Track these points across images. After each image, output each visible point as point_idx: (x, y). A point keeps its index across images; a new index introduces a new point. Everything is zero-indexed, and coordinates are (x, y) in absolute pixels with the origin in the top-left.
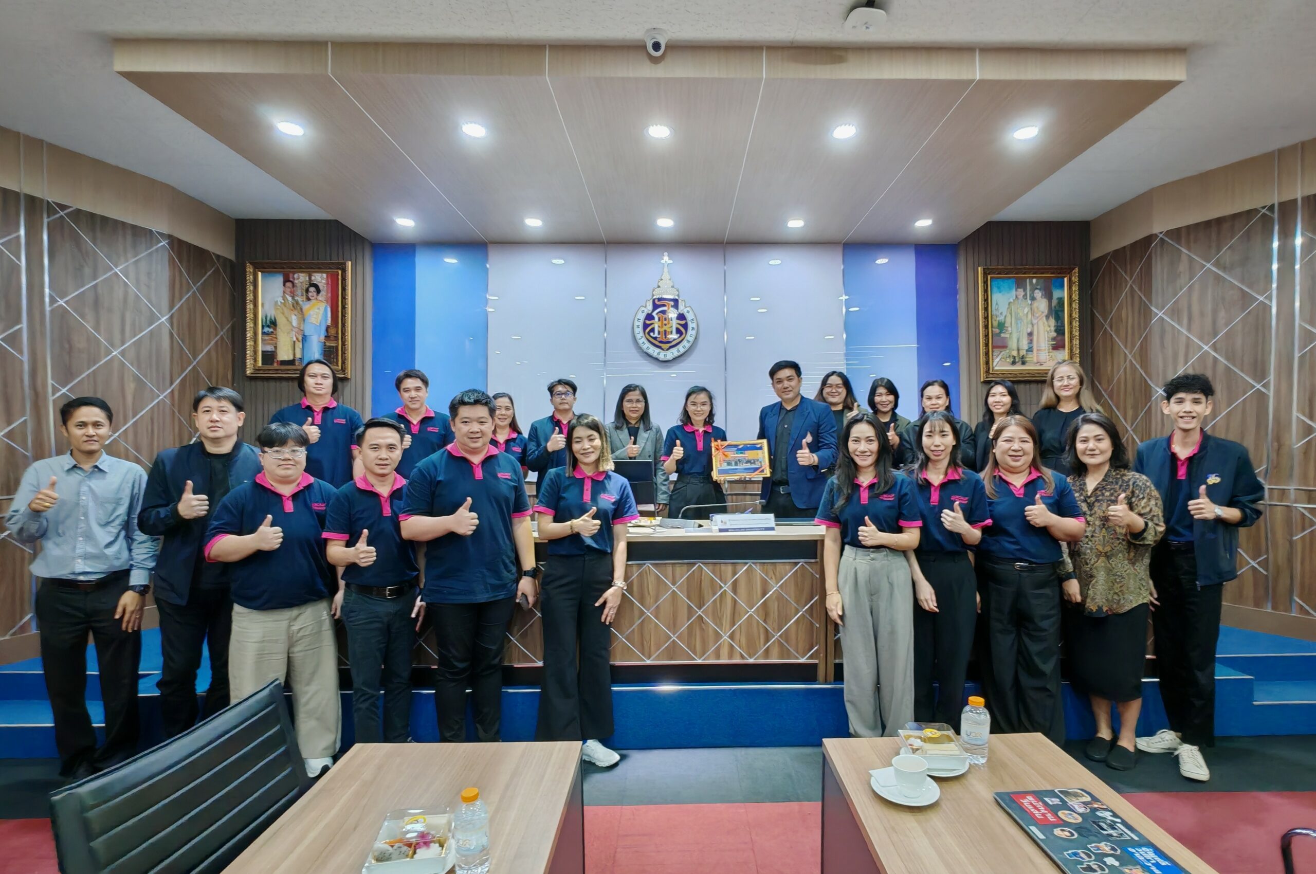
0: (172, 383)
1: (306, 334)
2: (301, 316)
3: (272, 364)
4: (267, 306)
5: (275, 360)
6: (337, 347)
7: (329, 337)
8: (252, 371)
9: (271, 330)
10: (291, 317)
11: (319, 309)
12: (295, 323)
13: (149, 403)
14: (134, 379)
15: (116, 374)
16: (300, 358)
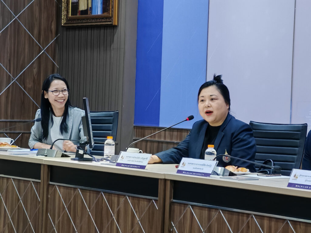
3: (76, 15)
5: (78, 11)
8: (65, 21)
16: (91, 8)
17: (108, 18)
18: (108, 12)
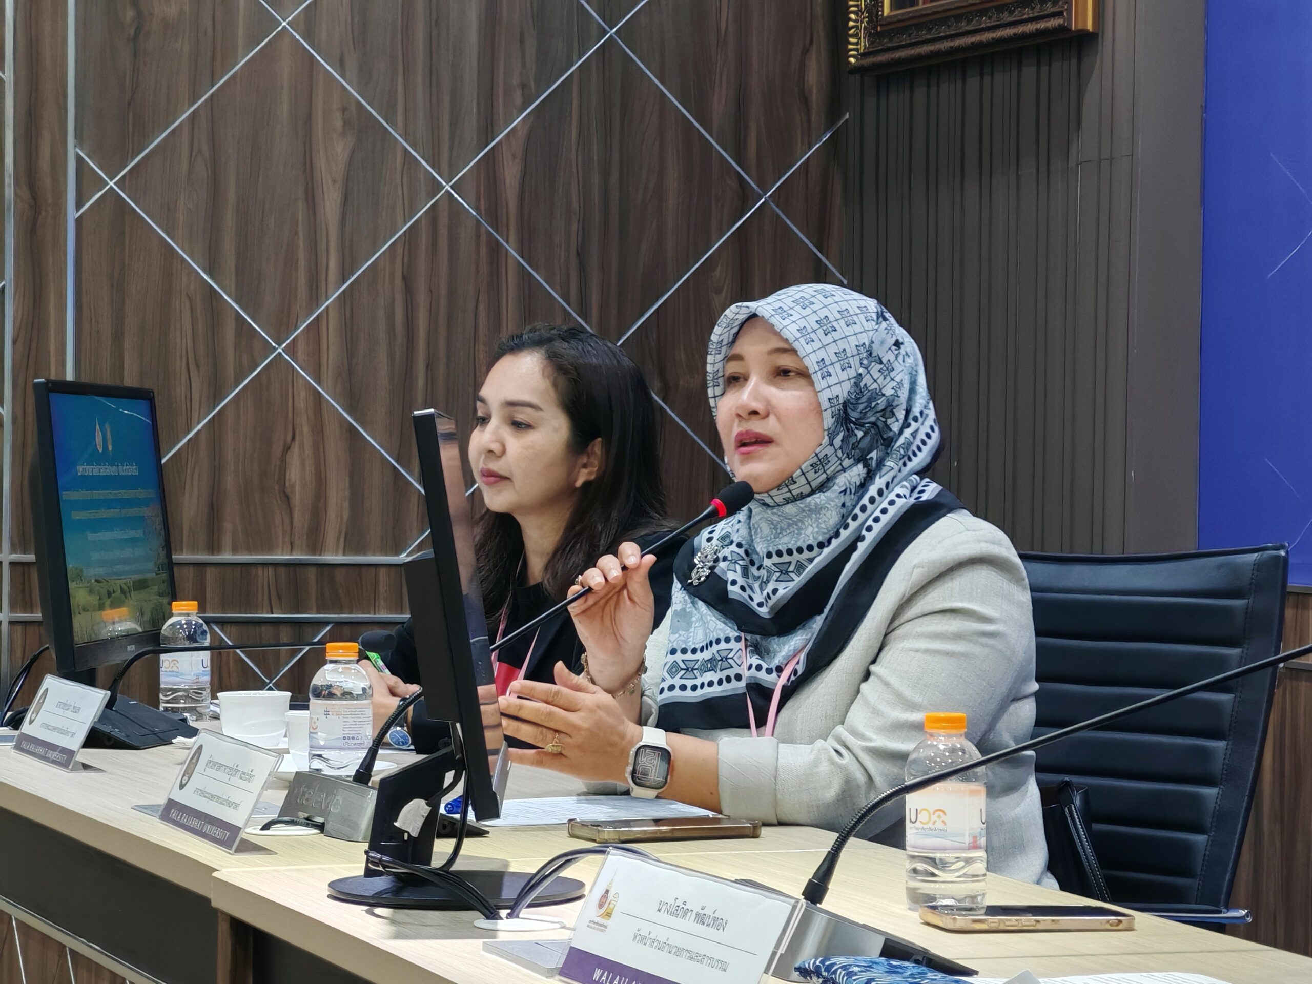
0: (487, 131)
8: (863, 45)
13: (400, 219)
14: (347, 123)
15: (284, 109)
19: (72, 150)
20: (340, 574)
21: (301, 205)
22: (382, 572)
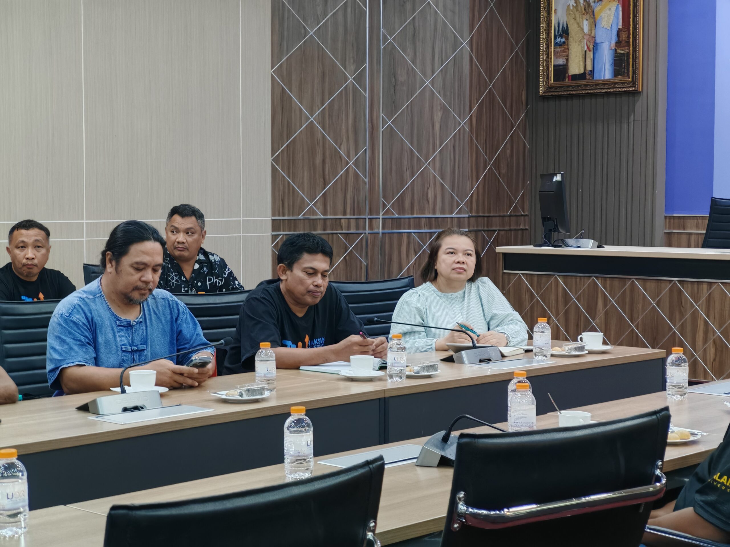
0: (470, 111)
1: (597, 42)
2: (592, 20)
3: (564, 80)
4: (559, 12)
5: (567, 74)
6: (628, 54)
7: (621, 42)
8: (545, 89)
9: (563, 40)
10: (583, 23)
11: (610, 9)
12: (586, 30)
13: (452, 131)
14: (441, 108)
15: (427, 105)
16: (591, 71)
17: (626, 83)
18: (624, 75)
19: (381, 114)
20: (440, 219)
21: (431, 128)
22: (449, 219)
